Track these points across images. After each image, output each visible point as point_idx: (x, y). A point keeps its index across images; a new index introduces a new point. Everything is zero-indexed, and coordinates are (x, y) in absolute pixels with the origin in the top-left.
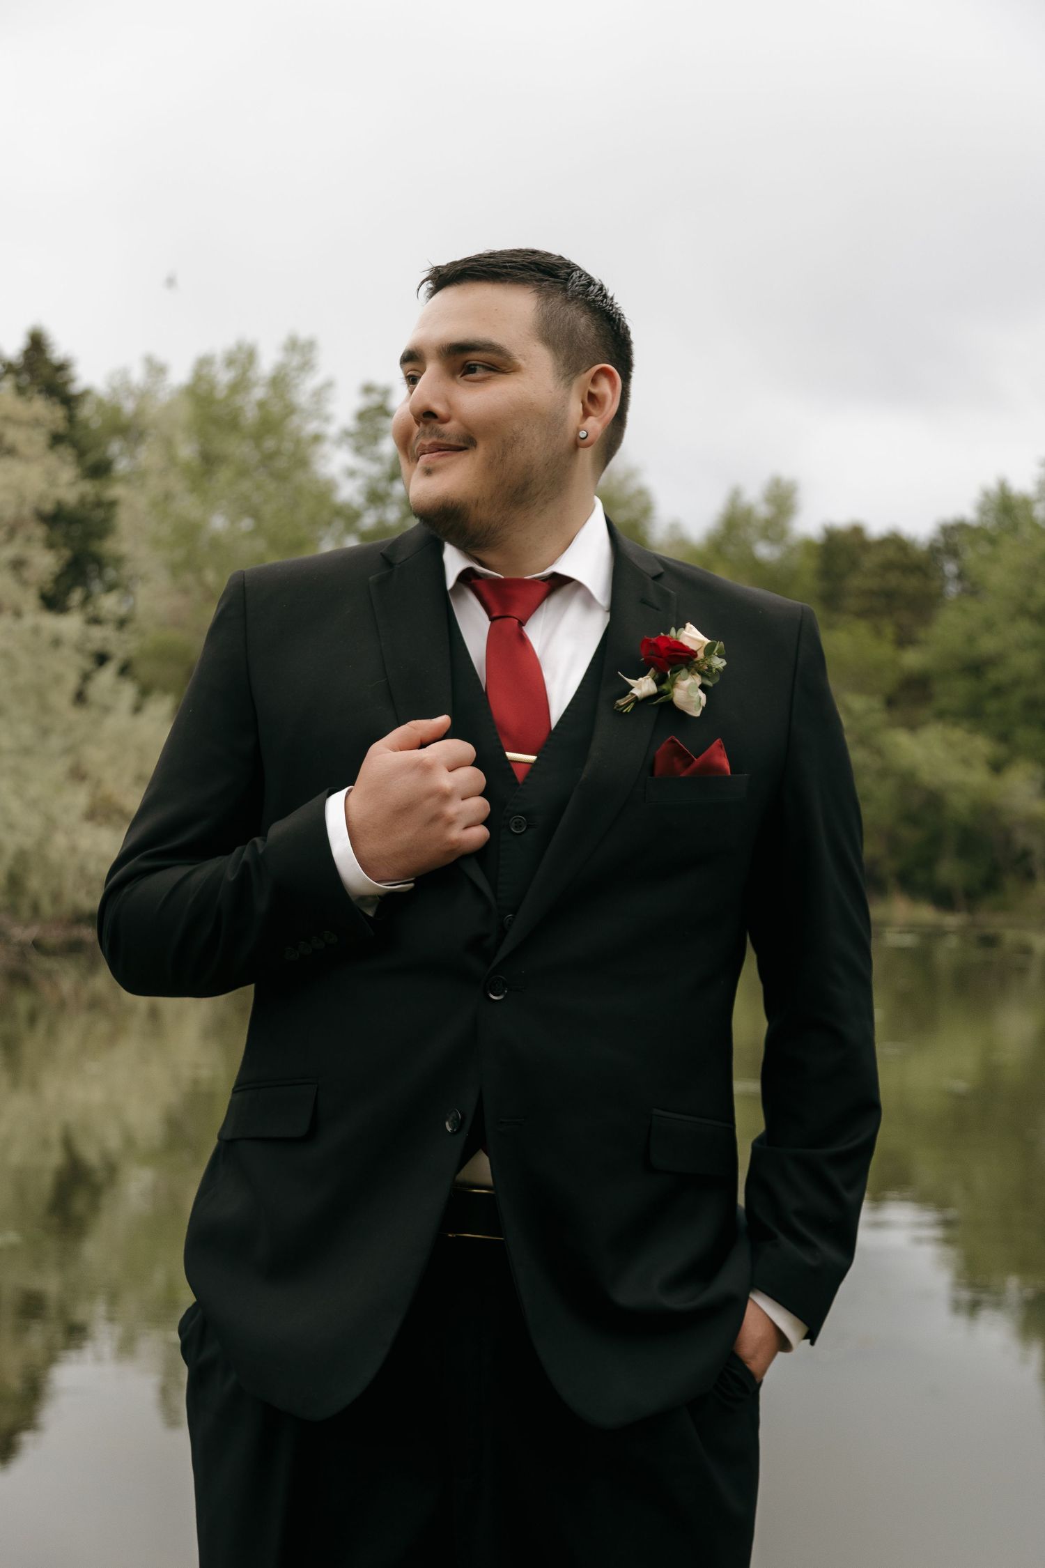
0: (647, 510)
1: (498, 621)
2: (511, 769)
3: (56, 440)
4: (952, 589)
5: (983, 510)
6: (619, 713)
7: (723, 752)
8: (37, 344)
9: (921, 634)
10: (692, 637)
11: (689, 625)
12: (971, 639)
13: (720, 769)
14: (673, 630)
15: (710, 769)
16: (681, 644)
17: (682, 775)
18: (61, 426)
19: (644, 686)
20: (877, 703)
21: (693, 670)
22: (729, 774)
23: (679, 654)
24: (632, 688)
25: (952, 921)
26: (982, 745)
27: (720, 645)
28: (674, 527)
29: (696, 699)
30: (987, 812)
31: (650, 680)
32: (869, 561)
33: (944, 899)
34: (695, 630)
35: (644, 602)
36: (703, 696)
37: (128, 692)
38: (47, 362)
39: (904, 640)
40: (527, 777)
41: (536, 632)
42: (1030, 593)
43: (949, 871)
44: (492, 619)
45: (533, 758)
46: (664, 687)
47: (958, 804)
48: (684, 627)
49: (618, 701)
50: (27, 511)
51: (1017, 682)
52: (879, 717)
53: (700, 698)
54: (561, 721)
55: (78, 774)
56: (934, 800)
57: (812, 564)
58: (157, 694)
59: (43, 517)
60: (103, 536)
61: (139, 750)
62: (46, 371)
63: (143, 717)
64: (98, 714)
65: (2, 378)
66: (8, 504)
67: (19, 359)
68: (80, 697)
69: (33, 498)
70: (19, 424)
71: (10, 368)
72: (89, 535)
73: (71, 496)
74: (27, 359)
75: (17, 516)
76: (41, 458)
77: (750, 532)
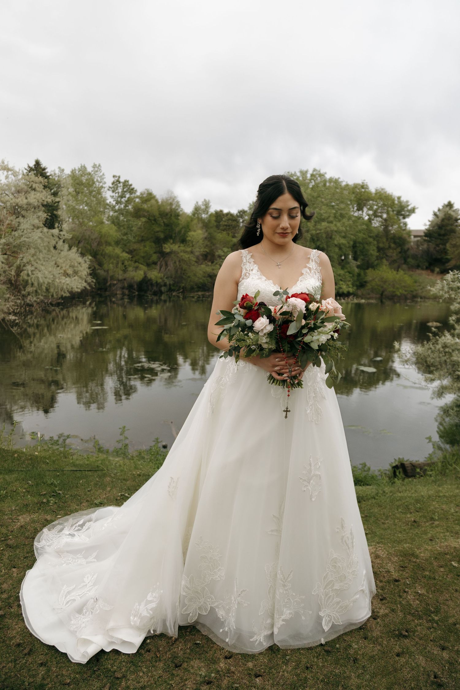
0: (178, 205)
3: (45, 187)
4: (241, 225)
8: (38, 163)
9: (236, 235)
18: (46, 184)
28: (184, 211)
32: (224, 218)
37: (66, 246)
38: (41, 168)
50: (40, 204)
55: (57, 265)
57: (214, 218)
58: (73, 247)
59: (43, 205)
60: (57, 210)
61: (70, 260)
62: (40, 170)
63: (70, 252)
64: (60, 251)
65: (30, 172)
66: (35, 202)
67: (33, 167)
68: (55, 247)
69: (41, 201)
70: (36, 183)
71: (31, 169)
72: (54, 210)
73: (50, 200)
74: (35, 167)
75: (37, 205)
76: (42, 192)
77: (200, 212)
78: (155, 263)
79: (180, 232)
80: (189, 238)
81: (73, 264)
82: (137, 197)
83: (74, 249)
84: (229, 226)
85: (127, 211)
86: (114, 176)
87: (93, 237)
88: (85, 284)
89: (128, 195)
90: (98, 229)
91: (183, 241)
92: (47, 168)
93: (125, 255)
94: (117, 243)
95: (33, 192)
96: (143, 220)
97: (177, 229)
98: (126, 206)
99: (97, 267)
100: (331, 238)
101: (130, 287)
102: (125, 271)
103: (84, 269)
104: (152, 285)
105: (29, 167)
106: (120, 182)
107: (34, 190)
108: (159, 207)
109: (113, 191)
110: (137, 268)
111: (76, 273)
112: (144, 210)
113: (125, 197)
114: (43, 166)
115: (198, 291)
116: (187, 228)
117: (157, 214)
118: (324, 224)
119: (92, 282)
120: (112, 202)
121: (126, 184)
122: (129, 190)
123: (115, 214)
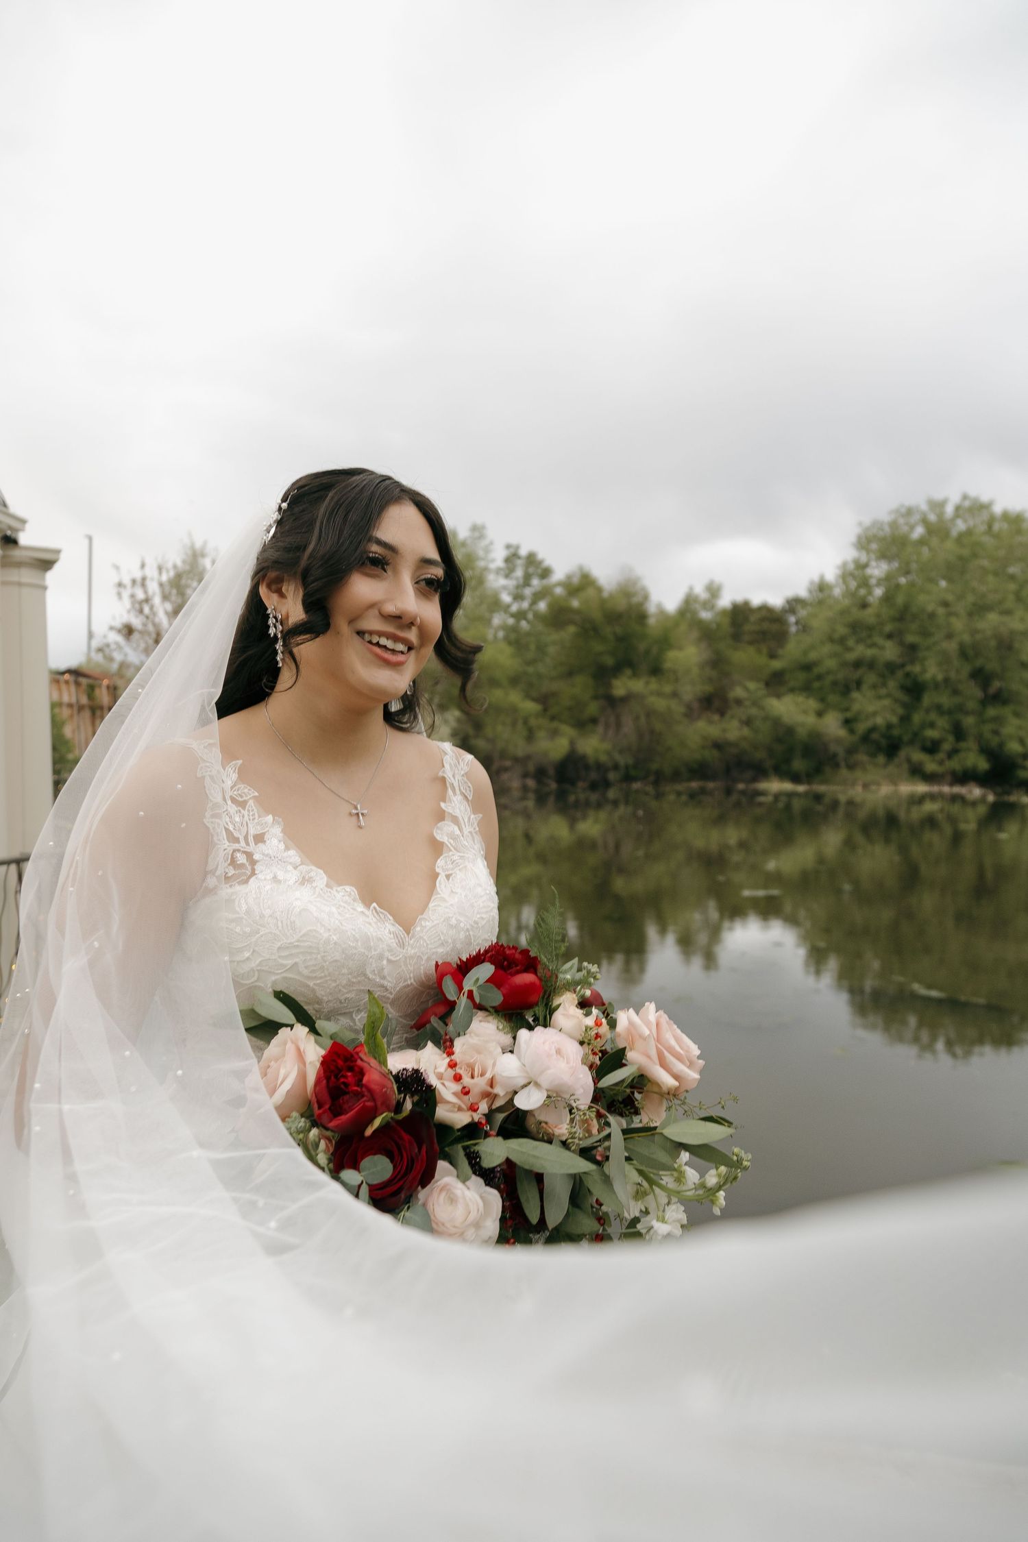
0: (646, 597)
4: (793, 629)
5: (810, 591)
9: (780, 652)
12: (805, 653)
20: (762, 685)
25: (801, 788)
26: (813, 704)
28: (659, 606)
30: (815, 735)
32: (753, 618)
33: (796, 779)
39: (772, 656)
43: (798, 765)
47: (802, 732)
51: (828, 672)
52: (764, 692)
56: (790, 731)
57: (726, 621)
77: (697, 606)
78: (594, 721)
79: (647, 652)
80: (667, 665)
82: (559, 584)
84: (763, 633)
85: (537, 615)
86: (508, 547)
89: (535, 582)
91: (656, 671)
93: (530, 706)
94: (514, 681)
96: (572, 629)
97: (642, 647)
98: (534, 603)
99: (471, 731)
100: (1010, 648)
101: (540, 774)
102: (530, 736)
104: (587, 767)
106: (519, 558)
108: (603, 602)
109: (507, 576)
110: (554, 733)
112: (573, 610)
113: (530, 586)
115: (690, 780)
116: (665, 641)
117: (597, 616)
118: (993, 617)
120: (506, 598)
121: (531, 559)
122: (540, 571)
123: (511, 621)
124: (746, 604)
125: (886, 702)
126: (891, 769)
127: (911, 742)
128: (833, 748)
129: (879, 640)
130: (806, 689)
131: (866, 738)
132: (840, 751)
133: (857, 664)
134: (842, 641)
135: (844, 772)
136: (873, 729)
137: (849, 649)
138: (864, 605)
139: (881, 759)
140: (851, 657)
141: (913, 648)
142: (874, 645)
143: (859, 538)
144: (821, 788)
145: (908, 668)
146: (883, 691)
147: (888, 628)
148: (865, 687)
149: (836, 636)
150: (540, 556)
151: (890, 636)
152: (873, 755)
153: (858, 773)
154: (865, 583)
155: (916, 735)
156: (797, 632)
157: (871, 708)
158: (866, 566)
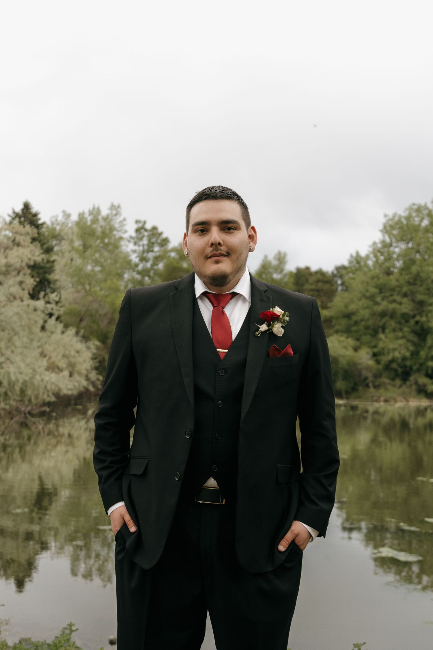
1: (216, 308)
2: (218, 355)
3: (34, 240)
4: (340, 288)
5: (350, 262)
6: (257, 337)
7: (291, 348)
8: (27, 207)
9: (329, 304)
10: (278, 310)
11: (276, 307)
12: (346, 306)
13: (290, 354)
14: (271, 309)
15: (287, 354)
16: (275, 313)
17: (278, 357)
18: (36, 235)
19: (264, 327)
21: (279, 321)
22: (293, 355)
23: (275, 317)
24: (260, 328)
26: (351, 342)
27: (287, 313)
29: (280, 330)
30: (353, 364)
31: (266, 325)
32: (312, 279)
34: (279, 308)
35: (261, 300)
36: (283, 330)
37: (60, 327)
38: (31, 213)
40: (225, 357)
41: (227, 310)
42: (367, 291)
44: (214, 307)
45: (227, 351)
46: (270, 327)
47: (343, 362)
48: (275, 307)
49: (256, 333)
50: (24, 264)
51: (362, 320)
53: (282, 330)
54: (235, 339)
55: (43, 355)
57: (292, 280)
58: (71, 328)
59: (29, 267)
60: (50, 273)
61: (64, 347)
62: (30, 216)
63: (65, 336)
64: (49, 334)
65: (14, 219)
66: (17, 262)
67: (20, 212)
68: (43, 328)
69: (26, 260)
70: (21, 235)
71: (17, 215)
72: (45, 273)
73: (39, 259)
74: (23, 212)
75: (21, 266)
76: (28, 246)
77: (271, 270)
81: (67, 352)
82: (173, 250)
83: (72, 331)
84: (318, 291)
85: (156, 273)
87: (102, 312)
88: (85, 383)
89: (156, 249)
90: (109, 299)
92: (39, 213)
95: (15, 248)
98: (154, 264)
103: (84, 361)
105: (14, 212)
106: (145, 230)
107: (18, 245)
109: (135, 244)
111: (72, 366)
112: (181, 269)
113: (152, 251)
114: (34, 210)
119: (98, 379)
120: (134, 258)
121: (154, 232)
122: (159, 241)
123: (138, 277)
124: (308, 268)
125: (401, 342)
126: (404, 388)
127: (418, 370)
128: (365, 373)
129: (398, 298)
130: (347, 331)
131: (387, 367)
132: (370, 375)
133: (383, 314)
134: (372, 298)
135: (372, 390)
136: (393, 361)
137: (377, 304)
138: (388, 273)
139: (398, 382)
140: (379, 309)
141: (421, 303)
142: (394, 301)
143: (385, 227)
144: (356, 403)
145: (418, 318)
146: (400, 334)
147: (405, 289)
148: (387, 331)
149: (368, 294)
150: (160, 230)
151: (405, 295)
152: (393, 379)
153: (382, 391)
154: (389, 258)
155: (421, 365)
156: (342, 290)
157: (391, 346)
158: (391, 245)
